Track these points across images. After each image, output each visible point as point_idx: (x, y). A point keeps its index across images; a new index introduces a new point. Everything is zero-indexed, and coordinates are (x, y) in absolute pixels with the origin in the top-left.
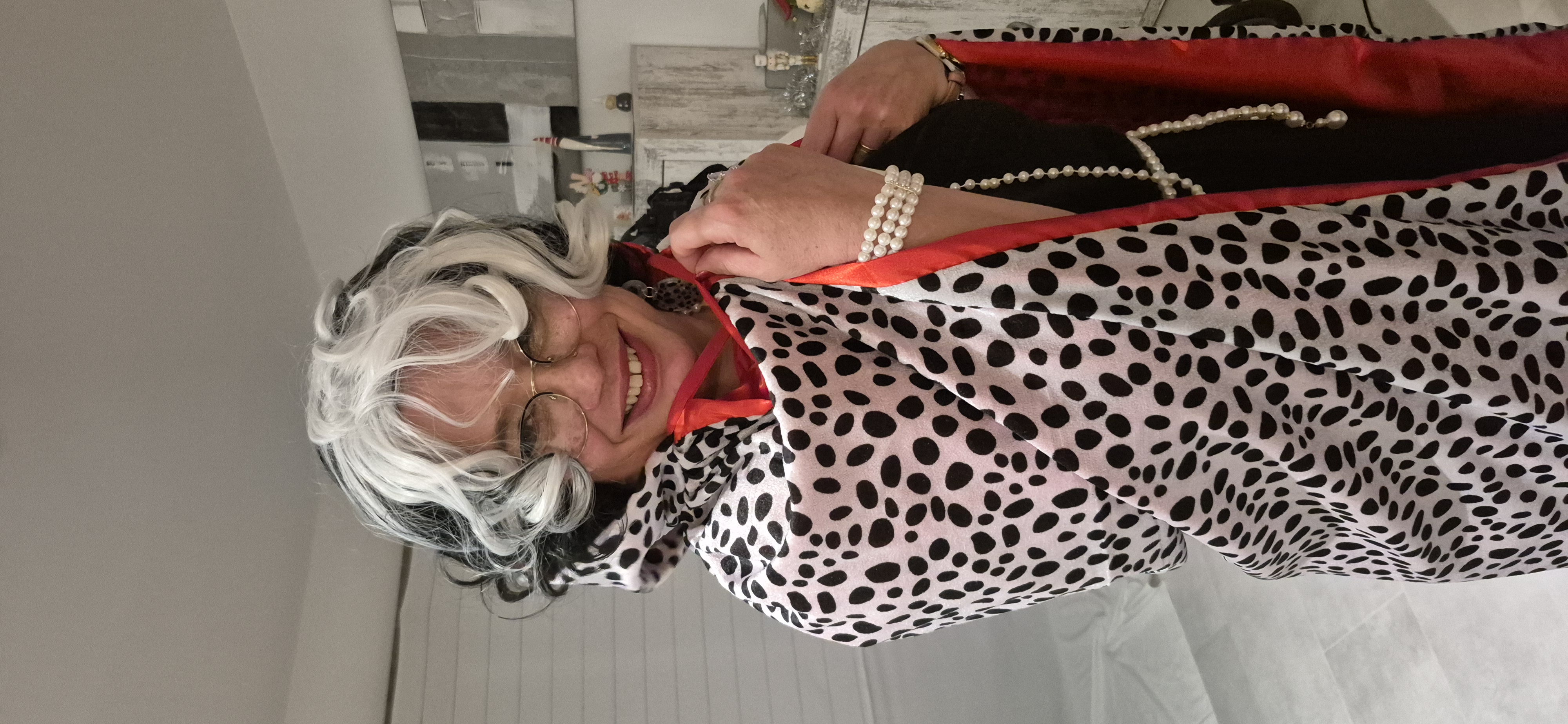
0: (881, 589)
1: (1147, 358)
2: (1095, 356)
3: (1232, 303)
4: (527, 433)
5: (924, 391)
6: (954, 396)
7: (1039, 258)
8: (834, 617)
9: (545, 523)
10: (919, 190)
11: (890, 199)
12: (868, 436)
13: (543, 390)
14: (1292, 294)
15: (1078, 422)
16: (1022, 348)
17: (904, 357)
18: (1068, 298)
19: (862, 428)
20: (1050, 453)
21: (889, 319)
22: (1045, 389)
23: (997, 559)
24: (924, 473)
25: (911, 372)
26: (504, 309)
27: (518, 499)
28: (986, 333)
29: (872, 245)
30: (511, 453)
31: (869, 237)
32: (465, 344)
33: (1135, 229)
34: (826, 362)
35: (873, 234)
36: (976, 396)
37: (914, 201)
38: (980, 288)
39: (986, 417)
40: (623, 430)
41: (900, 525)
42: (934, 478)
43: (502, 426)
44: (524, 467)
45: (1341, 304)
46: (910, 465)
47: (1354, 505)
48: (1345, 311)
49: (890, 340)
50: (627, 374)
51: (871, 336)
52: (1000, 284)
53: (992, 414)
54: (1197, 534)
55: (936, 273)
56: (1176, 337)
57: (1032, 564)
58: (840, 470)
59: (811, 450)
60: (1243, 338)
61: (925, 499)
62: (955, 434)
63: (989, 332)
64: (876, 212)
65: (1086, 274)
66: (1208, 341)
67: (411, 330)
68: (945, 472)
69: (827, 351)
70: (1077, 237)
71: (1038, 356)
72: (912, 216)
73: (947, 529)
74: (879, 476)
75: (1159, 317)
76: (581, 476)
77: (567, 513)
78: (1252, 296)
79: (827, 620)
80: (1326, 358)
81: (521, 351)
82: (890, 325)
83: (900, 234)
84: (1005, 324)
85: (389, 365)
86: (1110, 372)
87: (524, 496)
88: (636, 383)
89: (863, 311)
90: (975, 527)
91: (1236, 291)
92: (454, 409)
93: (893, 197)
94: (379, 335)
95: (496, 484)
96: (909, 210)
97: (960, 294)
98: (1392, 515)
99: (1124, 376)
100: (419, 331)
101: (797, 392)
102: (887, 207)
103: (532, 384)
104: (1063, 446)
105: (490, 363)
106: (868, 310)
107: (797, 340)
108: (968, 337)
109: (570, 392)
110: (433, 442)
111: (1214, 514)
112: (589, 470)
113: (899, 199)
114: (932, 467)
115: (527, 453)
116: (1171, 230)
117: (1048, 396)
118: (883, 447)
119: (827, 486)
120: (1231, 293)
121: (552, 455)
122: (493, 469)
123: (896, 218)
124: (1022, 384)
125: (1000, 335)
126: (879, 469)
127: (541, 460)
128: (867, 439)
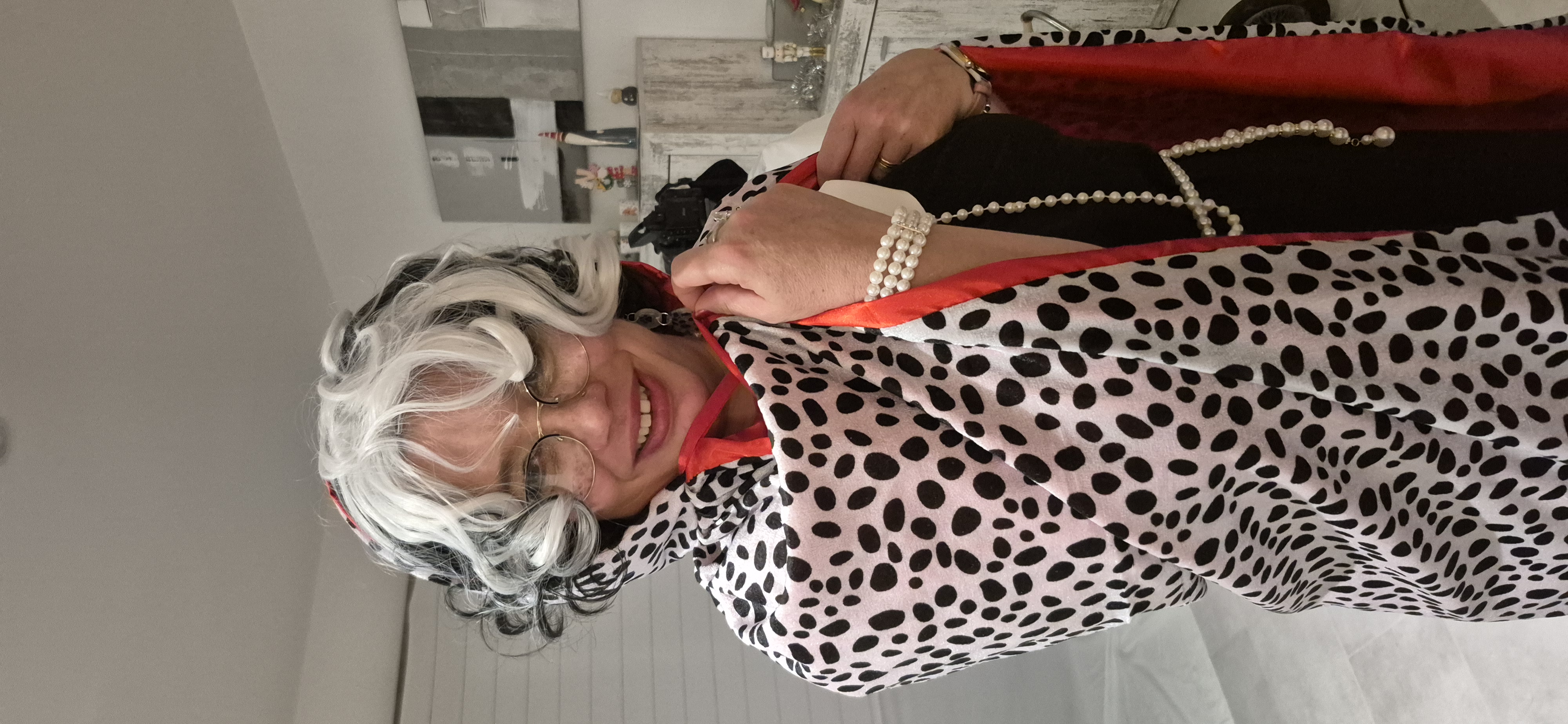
0: (885, 638)
1: (1169, 398)
2: (1112, 396)
3: (1259, 338)
4: (533, 472)
5: (929, 431)
6: (960, 437)
7: (1049, 293)
8: (840, 668)
9: (548, 566)
10: (927, 230)
11: (896, 240)
12: (870, 478)
13: (549, 432)
14: (1326, 330)
15: (1095, 464)
16: (1032, 388)
17: (909, 395)
18: (1081, 333)
19: (863, 470)
20: (1064, 498)
21: (894, 357)
22: (1059, 430)
23: (1009, 608)
24: (930, 517)
25: (916, 412)
26: (507, 353)
27: (522, 541)
28: (995, 370)
29: (878, 287)
30: (515, 496)
31: (875, 279)
32: (469, 388)
33: (1151, 262)
34: (827, 399)
35: (879, 277)
36: (985, 435)
37: (921, 241)
38: (987, 326)
39: (995, 459)
40: (634, 466)
41: (903, 571)
42: (939, 523)
43: (506, 468)
44: (528, 510)
45: (1380, 340)
46: (915, 509)
47: (1385, 547)
48: (1383, 348)
49: (895, 377)
50: (637, 413)
51: (875, 374)
52: (1008, 321)
53: (1002, 455)
54: (1220, 577)
55: (941, 311)
56: (1201, 375)
58: (841, 514)
59: (809, 493)
60: (1273, 377)
61: (931, 545)
62: (962, 478)
63: (999, 370)
64: (882, 254)
65: (1098, 308)
66: (1236, 380)
68: (951, 517)
69: (828, 389)
70: (1089, 271)
71: (1050, 395)
72: (919, 257)
73: (953, 576)
74: (882, 520)
75: (1179, 353)
76: (587, 519)
77: (570, 556)
78: (1281, 332)
79: (831, 672)
80: (1362, 398)
81: (527, 391)
82: (895, 363)
83: (907, 275)
84: (1015, 361)
85: (392, 410)
86: (1128, 413)
87: (530, 537)
88: (646, 422)
89: (867, 349)
90: (984, 574)
91: (1263, 326)
92: (454, 453)
93: (899, 238)
94: (382, 378)
95: (500, 525)
96: (916, 251)
97: (967, 331)
98: (1425, 557)
99: (1144, 417)
100: (420, 377)
101: (795, 431)
102: (893, 249)
103: (538, 425)
104: (1078, 490)
105: (495, 407)
106: (873, 348)
107: (797, 377)
108: (975, 375)
109: (578, 433)
110: (434, 483)
111: (1237, 552)
112: (594, 512)
113: (905, 240)
114: (937, 511)
115: (532, 494)
116: (1190, 262)
117: (1062, 436)
118: (886, 490)
119: (827, 530)
120: (1258, 328)
121: (556, 497)
122: (497, 511)
123: (902, 259)
124: (1034, 424)
125: (1009, 373)
126: (882, 513)
127: (544, 502)
128: (868, 481)
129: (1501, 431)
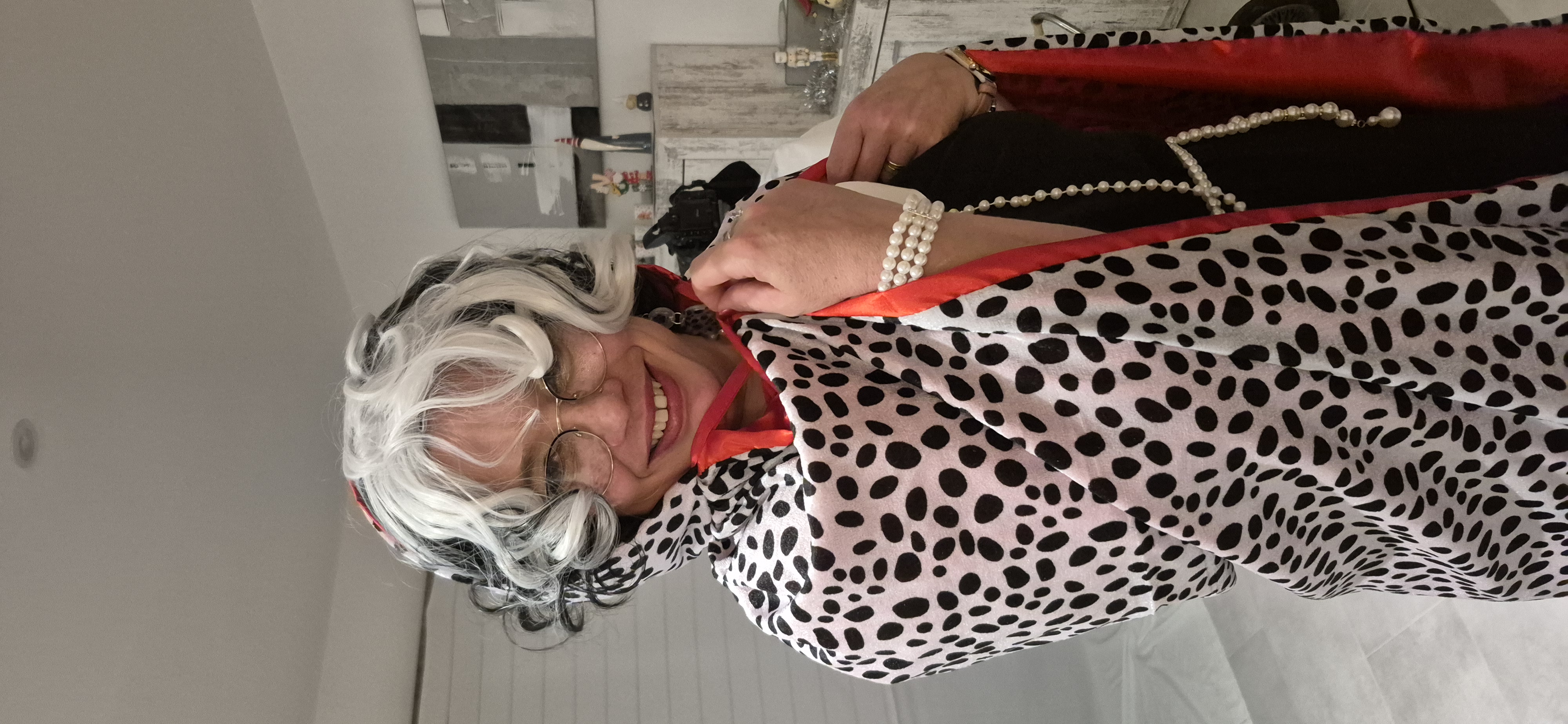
0: (910, 625)
1: (1186, 381)
2: (1130, 380)
3: (1273, 318)
4: (553, 469)
5: (949, 420)
6: (980, 426)
7: (1065, 279)
8: (865, 653)
9: (570, 559)
10: (939, 217)
11: (908, 227)
12: (892, 467)
13: (568, 427)
14: (1339, 307)
15: (1115, 449)
16: (1051, 374)
17: (928, 386)
18: (1098, 318)
19: (885, 459)
20: (1085, 483)
21: (913, 348)
22: (1078, 416)
23: (1032, 594)
24: (952, 505)
25: (936, 401)
26: (529, 350)
27: (543, 536)
28: (1014, 358)
29: (892, 274)
30: (536, 491)
31: (888, 266)
32: (492, 384)
33: (1165, 246)
34: (848, 393)
35: (892, 263)
36: (1005, 424)
37: (933, 228)
38: (1004, 312)
39: (1016, 447)
40: (649, 463)
41: (927, 559)
42: (962, 511)
43: (528, 464)
44: (550, 504)
45: (1392, 315)
46: (937, 498)
47: (1415, 528)
48: (1396, 323)
49: (914, 368)
50: (653, 409)
51: (894, 365)
52: (1025, 307)
53: (1022, 443)
54: (1245, 562)
55: (958, 299)
56: (1217, 358)
57: (1070, 596)
58: (863, 503)
59: (832, 482)
60: (1289, 356)
61: (954, 533)
62: (983, 465)
63: (1017, 358)
64: (894, 241)
65: (1115, 293)
66: (1252, 361)
67: (437, 371)
68: (974, 504)
69: (849, 383)
70: (1104, 256)
71: (1069, 382)
72: (931, 243)
73: (977, 563)
74: (904, 509)
76: (606, 513)
77: (591, 549)
78: (1295, 311)
79: (856, 657)
80: (1378, 373)
81: (547, 388)
82: (914, 354)
83: (919, 261)
84: (1033, 348)
85: (417, 406)
86: (1147, 397)
87: (551, 532)
88: (662, 417)
89: (886, 340)
90: (1007, 561)
91: (1277, 305)
92: (479, 448)
93: (911, 224)
94: (406, 377)
95: (521, 520)
96: (927, 237)
97: (984, 319)
98: (1456, 537)
99: (1163, 401)
100: (445, 373)
101: (817, 422)
102: (905, 235)
103: (558, 420)
104: (1099, 475)
105: (517, 403)
106: (892, 339)
107: (818, 372)
108: (994, 364)
109: (595, 428)
110: (460, 480)
111: (1263, 539)
112: (613, 505)
113: (917, 226)
114: (960, 499)
115: (553, 489)
116: (1203, 245)
117: (1082, 423)
118: (908, 479)
119: (849, 519)
120: (1272, 308)
121: (576, 491)
122: (519, 506)
123: (915, 245)
124: (1054, 411)
125: (1028, 361)
126: (904, 501)
127: (564, 497)
128: (890, 470)
129: (1519, 401)
